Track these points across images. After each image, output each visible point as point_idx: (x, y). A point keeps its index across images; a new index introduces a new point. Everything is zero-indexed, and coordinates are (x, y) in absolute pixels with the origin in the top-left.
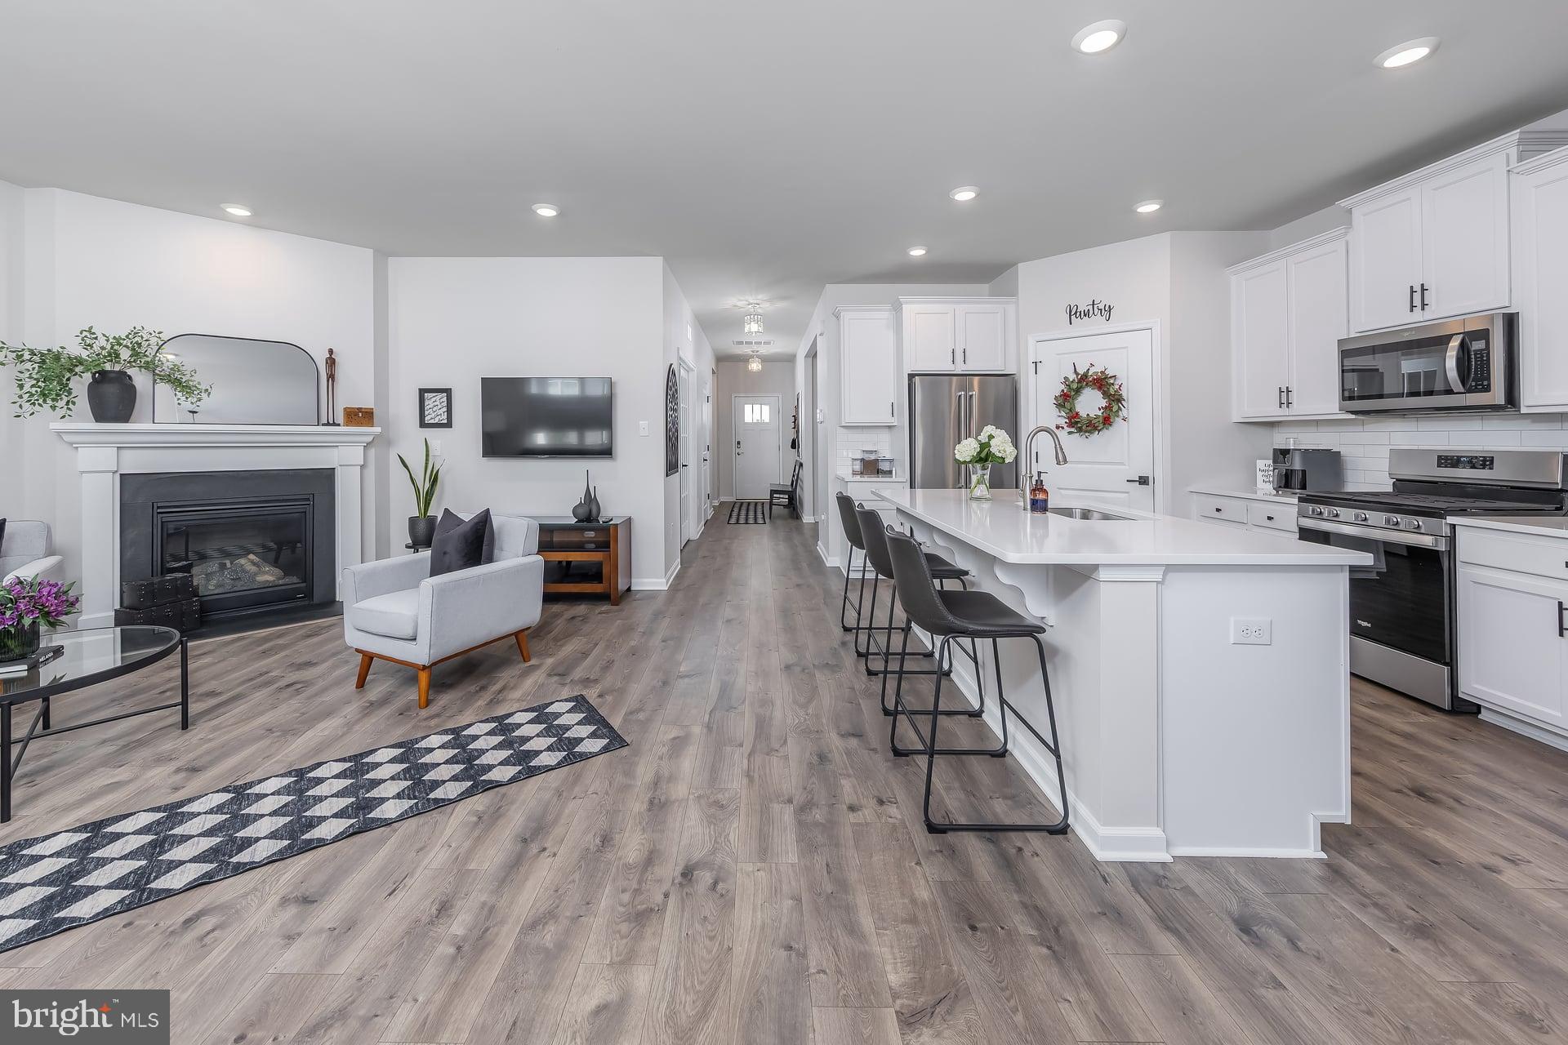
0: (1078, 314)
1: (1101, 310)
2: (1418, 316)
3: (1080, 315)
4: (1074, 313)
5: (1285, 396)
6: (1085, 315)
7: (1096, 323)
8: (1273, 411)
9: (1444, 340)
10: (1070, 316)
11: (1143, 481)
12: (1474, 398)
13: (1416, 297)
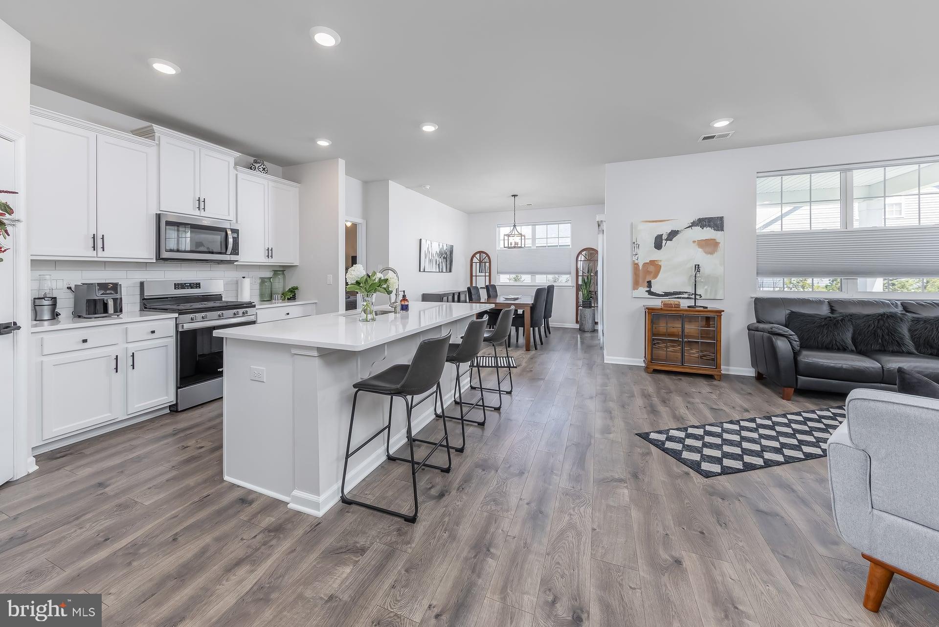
5: (98, 242)
8: (84, 252)
9: (223, 230)
12: (233, 257)
13: (201, 203)
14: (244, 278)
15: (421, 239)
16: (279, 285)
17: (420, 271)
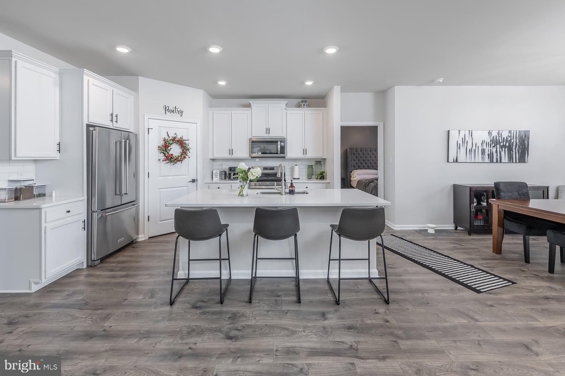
0: (169, 110)
1: (179, 111)
2: (267, 135)
3: (170, 111)
4: (167, 109)
5: (231, 152)
6: (172, 112)
7: (176, 116)
8: (227, 155)
9: (277, 142)
10: (165, 110)
11: (193, 181)
12: (282, 155)
13: (268, 131)
14: (296, 165)
15: (449, 131)
16: (318, 170)
17: (448, 161)
